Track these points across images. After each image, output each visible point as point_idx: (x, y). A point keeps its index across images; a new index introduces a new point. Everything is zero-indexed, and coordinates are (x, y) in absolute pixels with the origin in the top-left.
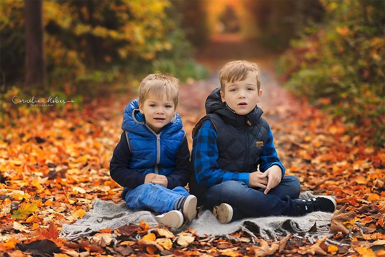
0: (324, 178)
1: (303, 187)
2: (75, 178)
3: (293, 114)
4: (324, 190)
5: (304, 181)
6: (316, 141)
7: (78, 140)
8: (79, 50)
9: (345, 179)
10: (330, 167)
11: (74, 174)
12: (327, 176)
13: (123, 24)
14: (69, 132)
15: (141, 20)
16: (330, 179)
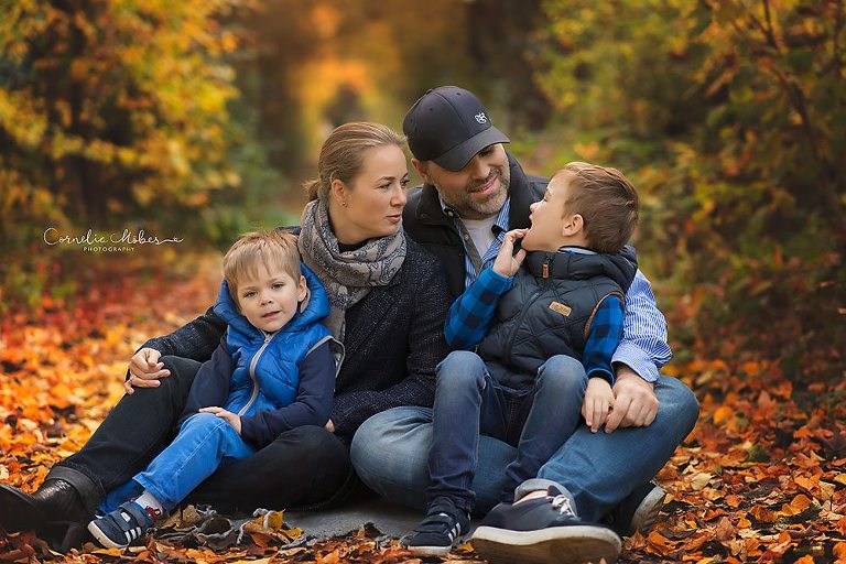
7: (80, 365)
13: (144, 135)
14: (61, 352)
15: (181, 126)
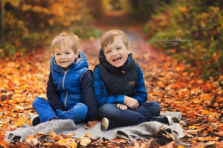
0: (173, 99)
1: (161, 105)
2: (18, 100)
3: (153, 59)
4: (173, 108)
5: (161, 101)
6: (168, 75)
7: (21, 75)
8: (25, 20)
9: (186, 100)
10: (177, 92)
11: (18, 97)
12: (175, 98)
13: (51, 5)
14: (16, 70)
15: (63, 2)
16: (177, 100)
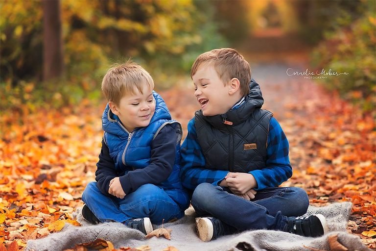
0: (343, 181)
1: (318, 192)
2: (66, 182)
3: (321, 109)
4: (340, 197)
5: (320, 185)
6: (341, 138)
9: (367, 182)
10: (352, 168)
11: (67, 177)
12: (347, 179)
14: (77, 130)
16: (350, 183)
